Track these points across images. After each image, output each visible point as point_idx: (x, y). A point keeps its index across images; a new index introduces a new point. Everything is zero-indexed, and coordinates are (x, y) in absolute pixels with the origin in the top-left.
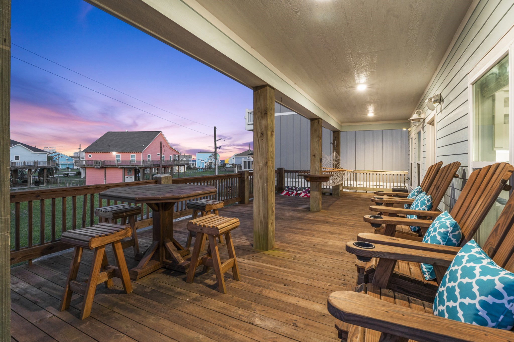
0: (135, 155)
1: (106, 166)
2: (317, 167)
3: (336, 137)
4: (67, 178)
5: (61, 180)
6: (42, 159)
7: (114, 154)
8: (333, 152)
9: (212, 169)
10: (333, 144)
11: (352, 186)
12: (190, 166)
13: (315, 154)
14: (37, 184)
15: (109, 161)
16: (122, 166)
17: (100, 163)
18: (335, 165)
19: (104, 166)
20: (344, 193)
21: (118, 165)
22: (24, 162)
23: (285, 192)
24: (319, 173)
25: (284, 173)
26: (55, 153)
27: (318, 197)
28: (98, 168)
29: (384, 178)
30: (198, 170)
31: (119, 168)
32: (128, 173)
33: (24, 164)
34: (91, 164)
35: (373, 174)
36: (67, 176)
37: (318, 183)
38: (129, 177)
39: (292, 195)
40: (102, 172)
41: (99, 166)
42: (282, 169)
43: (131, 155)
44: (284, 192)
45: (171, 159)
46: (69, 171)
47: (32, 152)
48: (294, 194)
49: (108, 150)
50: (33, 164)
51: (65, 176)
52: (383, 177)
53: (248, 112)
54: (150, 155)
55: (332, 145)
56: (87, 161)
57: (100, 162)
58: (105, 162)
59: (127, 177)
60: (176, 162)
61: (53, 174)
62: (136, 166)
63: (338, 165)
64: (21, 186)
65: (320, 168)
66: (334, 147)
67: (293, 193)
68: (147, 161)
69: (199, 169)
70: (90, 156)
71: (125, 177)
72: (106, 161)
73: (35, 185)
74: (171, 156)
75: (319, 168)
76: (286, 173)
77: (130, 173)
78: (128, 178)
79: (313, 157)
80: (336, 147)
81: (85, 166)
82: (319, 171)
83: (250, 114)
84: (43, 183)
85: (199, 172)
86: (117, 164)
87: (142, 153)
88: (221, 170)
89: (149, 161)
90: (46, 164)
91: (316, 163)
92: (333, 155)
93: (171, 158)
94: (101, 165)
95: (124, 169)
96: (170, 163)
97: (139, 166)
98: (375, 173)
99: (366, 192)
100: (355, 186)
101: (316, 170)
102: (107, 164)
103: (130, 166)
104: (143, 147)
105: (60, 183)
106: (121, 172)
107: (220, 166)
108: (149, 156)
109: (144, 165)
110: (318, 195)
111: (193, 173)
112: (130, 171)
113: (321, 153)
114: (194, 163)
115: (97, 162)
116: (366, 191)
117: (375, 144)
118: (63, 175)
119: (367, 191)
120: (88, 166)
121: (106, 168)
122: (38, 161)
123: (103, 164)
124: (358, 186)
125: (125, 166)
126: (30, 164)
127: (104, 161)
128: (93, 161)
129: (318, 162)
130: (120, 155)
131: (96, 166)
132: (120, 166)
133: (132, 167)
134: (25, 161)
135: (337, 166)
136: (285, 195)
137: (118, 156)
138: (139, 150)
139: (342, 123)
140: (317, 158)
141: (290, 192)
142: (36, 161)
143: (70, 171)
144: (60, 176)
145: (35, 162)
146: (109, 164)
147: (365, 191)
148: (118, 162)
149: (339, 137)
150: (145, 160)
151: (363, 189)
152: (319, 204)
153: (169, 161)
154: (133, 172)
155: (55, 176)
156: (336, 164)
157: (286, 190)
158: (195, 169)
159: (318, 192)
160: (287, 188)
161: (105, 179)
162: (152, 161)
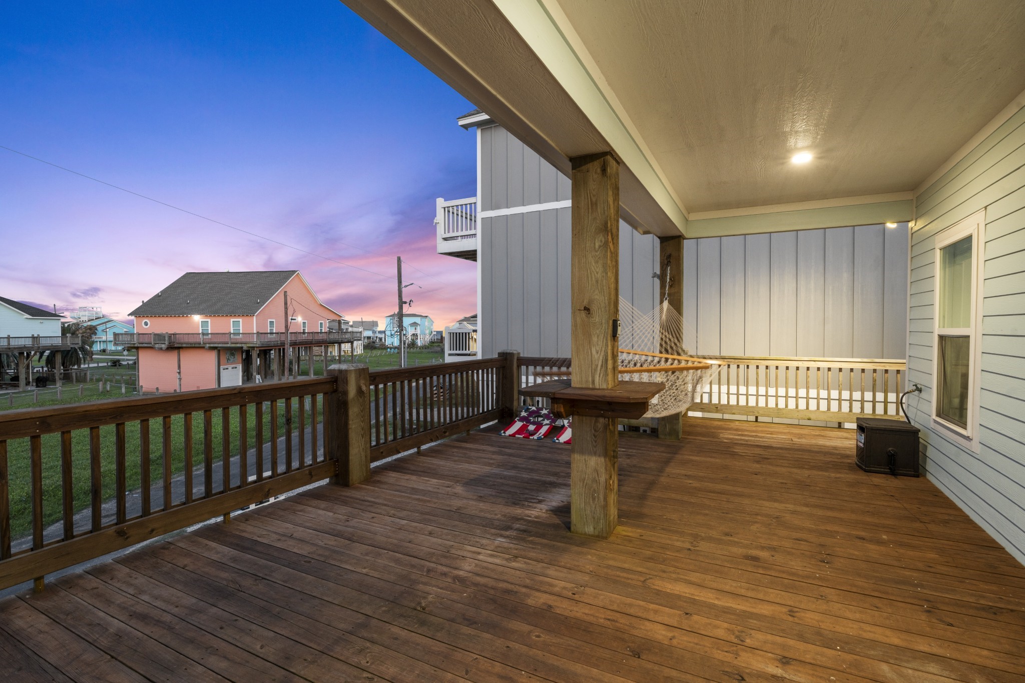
0: (240, 320)
1: (180, 345)
2: (598, 358)
3: (670, 256)
4: (113, 370)
5: (93, 375)
6: (50, 331)
7: (197, 318)
8: (661, 302)
9: (417, 347)
10: (662, 277)
11: (715, 400)
12: (374, 342)
13: (591, 301)
14: (41, 383)
15: (186, 334)
16: (212, 345)
17: (166, 339)
18: (666, 342)
19: (176, 346)
20: (691, 426)
21: (204, 343)
22: (9, 338)
23: (518, 425)
24: (607, 381)
25: (519, 367)
26: (100, 318)
27: (602, 479)
28: (161, 349)
29: (809, 379)
30: (389, 350)
31: (206, 349)
32: (228, 359)
33: (9, 342)
34: (146, 341)
35: (777, 368)
36: (116, 366)
37: (601, 420)
38: (230, 368)
39: (535, 437)
40: (172, 358)
41: (163, 346)
42: (511, 354)
43: (232, 320)
44: (514, 422)
45: (321, 330)
46: (124, 356)
47: (26, 317)
48: (544, 430)
49: (183, 311)
50: (29, 343)
51: (112, 366)
52: (807, 377)
53: (444, 208)
54: (274, 320)
55: (657, 282)
56: (139, 334)
57: (165, 337)
58: (177, 336)
59: (226, 367)
60: (332, 337)
61: (78, 362)
62: (243, 345)
63: (675, 344)
64: (7, 389)
65: (610, 362)
66: (663, 286)
67: (539, 426)
68: (268, 333)
69: (391, 348)
70: (146, 324)
71: (222, 367)
72: (179, 334)
73: (37, 386)
74: (321, 324)
75: (606, 360)
76: (523, 368)
77: (232, 360)
78: (227, 369)
79: (583, 314)
80: (671, 286)
81: (136, 345)
82: (606, 374)
83: (449, 211)
84: (54, 381)
85: (390, 355)
86: (202, 340)
87: (255, 317)
88: (433, 350)
89: (272, 333)
90: (59, 342)
91: (595, 339)
92: (661, 310)
93: (321, 327)
94: (167, 343)
95: (219, 351)
96: (321, 337)
97: (248, 345)
98: (782, 365)
99: (756, 421)
100: (724, 401)
101: (596, 370)
102: (182, 341)
103: (228, 345)
104: (258, 303)
105: (91, 380)
106: (212, 357)
107: (433, 343)
108: (272, 323)
109: (259, 343)
110: (603, 470)
111: (376, 356)
112: (233, 354)
113: (613, 297)
114: (383, 336)
115: (159, 337)
116: (757, 418)
117: (775, 282)
118: (107, 363)
119: (760, 419)
120: (141, 345)
121: (179, 348)
122: (39, 335)
123: (173, 341)
124: (733, 401)
125: (220, 345)
126: (21, 343)
127: (174, 334)
128: (151, 334)
129: (602, 337)
130: (209, 320)
131: (157, 346)
132: (208, 345)
133: (233, 345)
134: (9, 336)
135: (671, 347)
136: (513, 435)
137: (204, 324)
138: (248, 312)
139: (689, 208)
140: (600, 317)
141: (533, 423)
142: (36, 336)
143: (127, 356)
144: (100, 365)
145: (33, 337)
146: (186, 341)
147: (753, 418)
148: (205, 337)
149: (679, 256)
150: (260, 332)
151: (747, 410)
152: (605, 506)
153: (318, 333)
154: (239, 358)
155: (82, 366)
156: (670, 340)
157: (522, 419)
158: (382, 349)
159: (603, 459)
160: (525, 412)
161: (179, 373)
162: (278, 333)
